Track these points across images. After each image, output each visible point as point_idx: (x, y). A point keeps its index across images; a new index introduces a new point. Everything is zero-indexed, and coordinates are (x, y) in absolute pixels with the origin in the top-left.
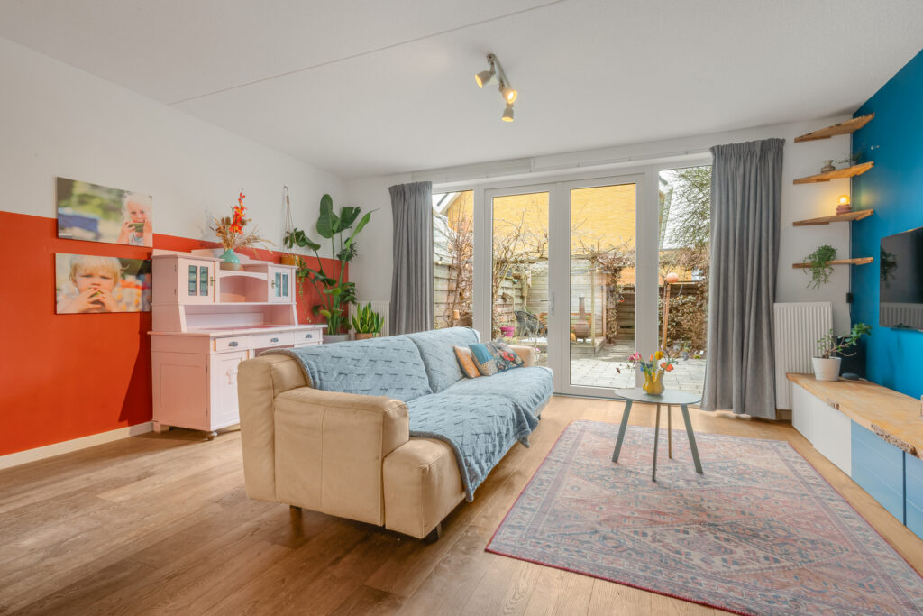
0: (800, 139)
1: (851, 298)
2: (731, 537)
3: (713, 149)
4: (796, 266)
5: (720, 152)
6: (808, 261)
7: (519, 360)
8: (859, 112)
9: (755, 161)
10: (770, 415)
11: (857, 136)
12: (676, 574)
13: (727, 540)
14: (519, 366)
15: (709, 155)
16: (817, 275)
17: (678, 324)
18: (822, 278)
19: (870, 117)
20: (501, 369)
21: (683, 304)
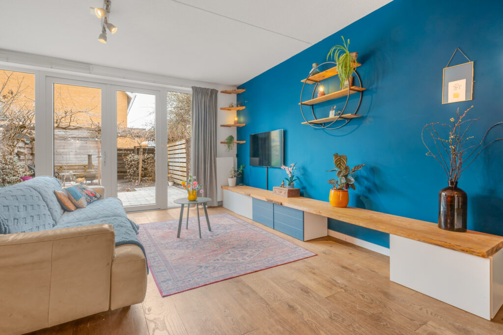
0: (222, 92)
1: (238, 156)
2: (242, 249)
3: (193, 87)
4: (222, 143)
5: (196, 90)
6: (226, 141)
7: (98, 195)
8: (239, 87)
9: (209, 97)
10: (216, 205)
11: (239, 96)
12: (240, 267)
13: (242, 250)
14: (98, 199)
15: (191, 89)
16: (229, 146)
17: (146, 169)
18: (230, 148)
19: (244, 90)
20: (89, 203)
21: (148, 158)
